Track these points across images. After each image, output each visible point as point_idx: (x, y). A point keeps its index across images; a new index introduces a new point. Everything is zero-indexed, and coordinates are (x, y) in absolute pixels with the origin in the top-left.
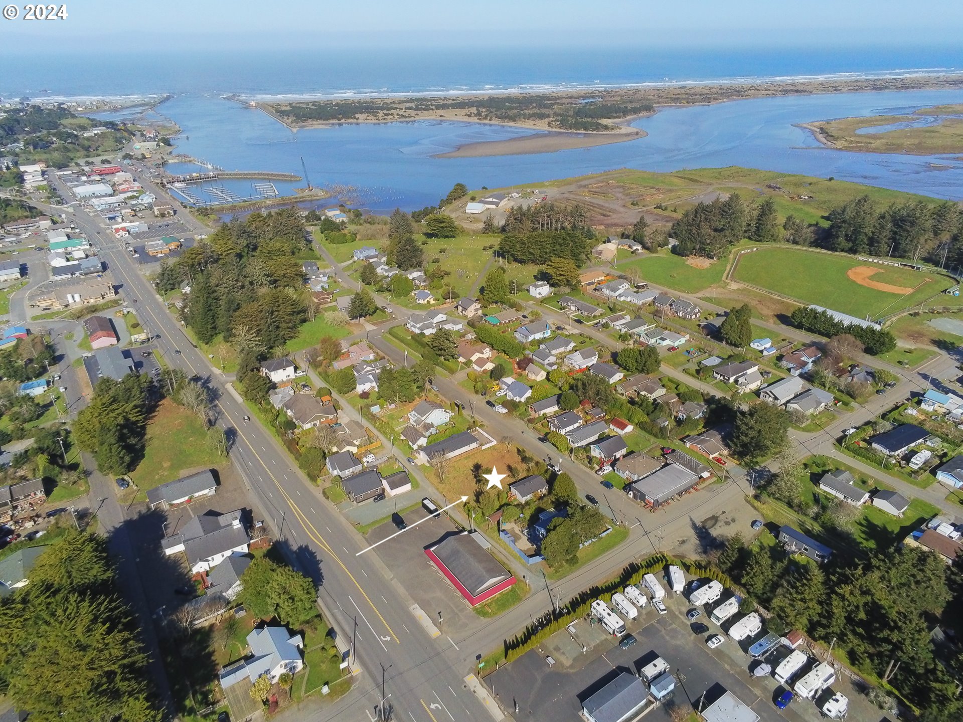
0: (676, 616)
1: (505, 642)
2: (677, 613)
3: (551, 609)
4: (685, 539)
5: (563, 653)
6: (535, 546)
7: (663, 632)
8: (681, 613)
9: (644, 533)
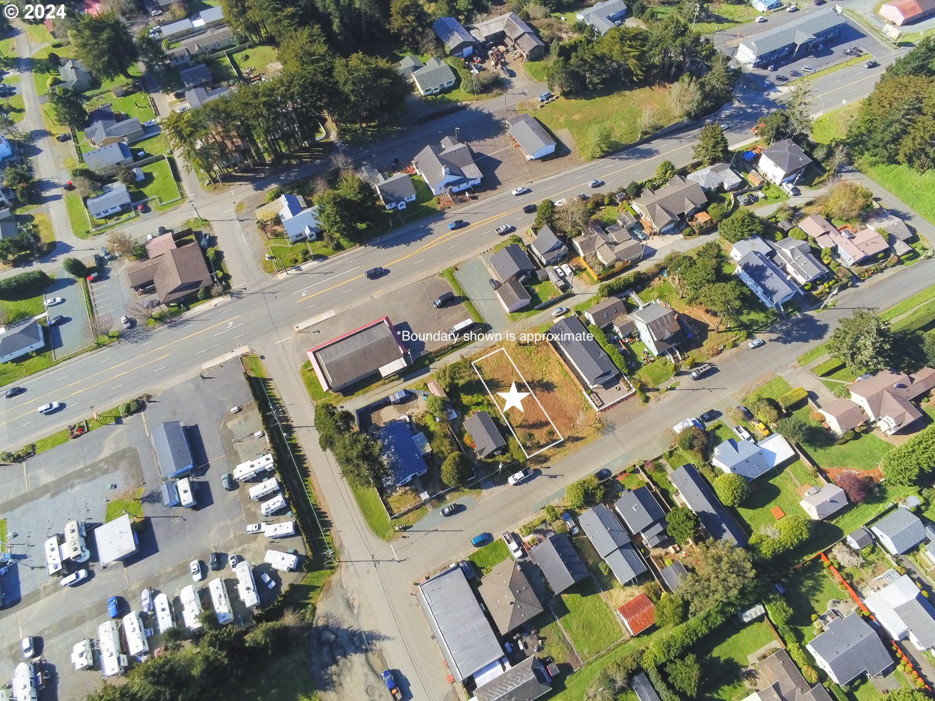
0: (242, 543)
1: (271, 379)
2: (246, 546)
3: (294, 424)
4: (356, 611)
5: (240, 423)
6: (382, 425)
7: (229, 522)
8: (244, 550)
9: (376, 558)
